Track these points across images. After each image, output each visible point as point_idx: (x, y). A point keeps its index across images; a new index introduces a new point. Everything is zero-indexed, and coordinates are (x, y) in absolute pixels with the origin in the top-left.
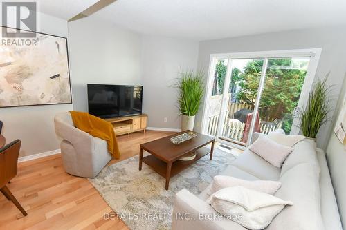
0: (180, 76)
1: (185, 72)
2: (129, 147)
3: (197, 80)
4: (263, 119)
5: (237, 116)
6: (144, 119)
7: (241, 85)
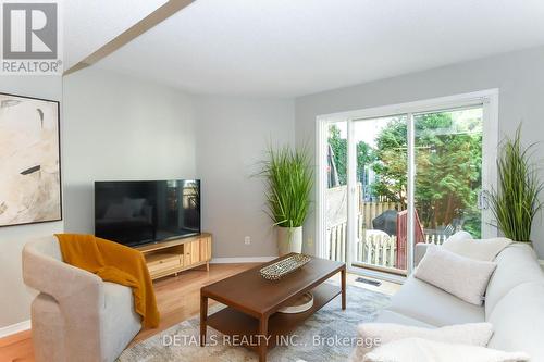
0: (268, 158)
1: (275, 151)
2: (179, 301)
3: (298, 160)
4: (426, 227)
5: (379, 224)
6: (206, 242)
7: (376, 169)
